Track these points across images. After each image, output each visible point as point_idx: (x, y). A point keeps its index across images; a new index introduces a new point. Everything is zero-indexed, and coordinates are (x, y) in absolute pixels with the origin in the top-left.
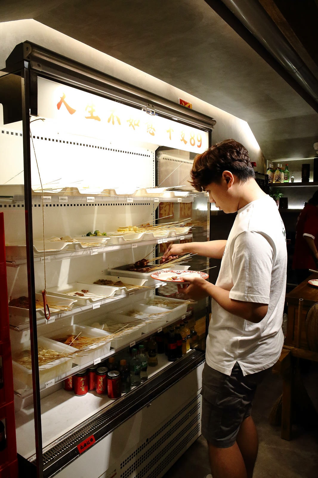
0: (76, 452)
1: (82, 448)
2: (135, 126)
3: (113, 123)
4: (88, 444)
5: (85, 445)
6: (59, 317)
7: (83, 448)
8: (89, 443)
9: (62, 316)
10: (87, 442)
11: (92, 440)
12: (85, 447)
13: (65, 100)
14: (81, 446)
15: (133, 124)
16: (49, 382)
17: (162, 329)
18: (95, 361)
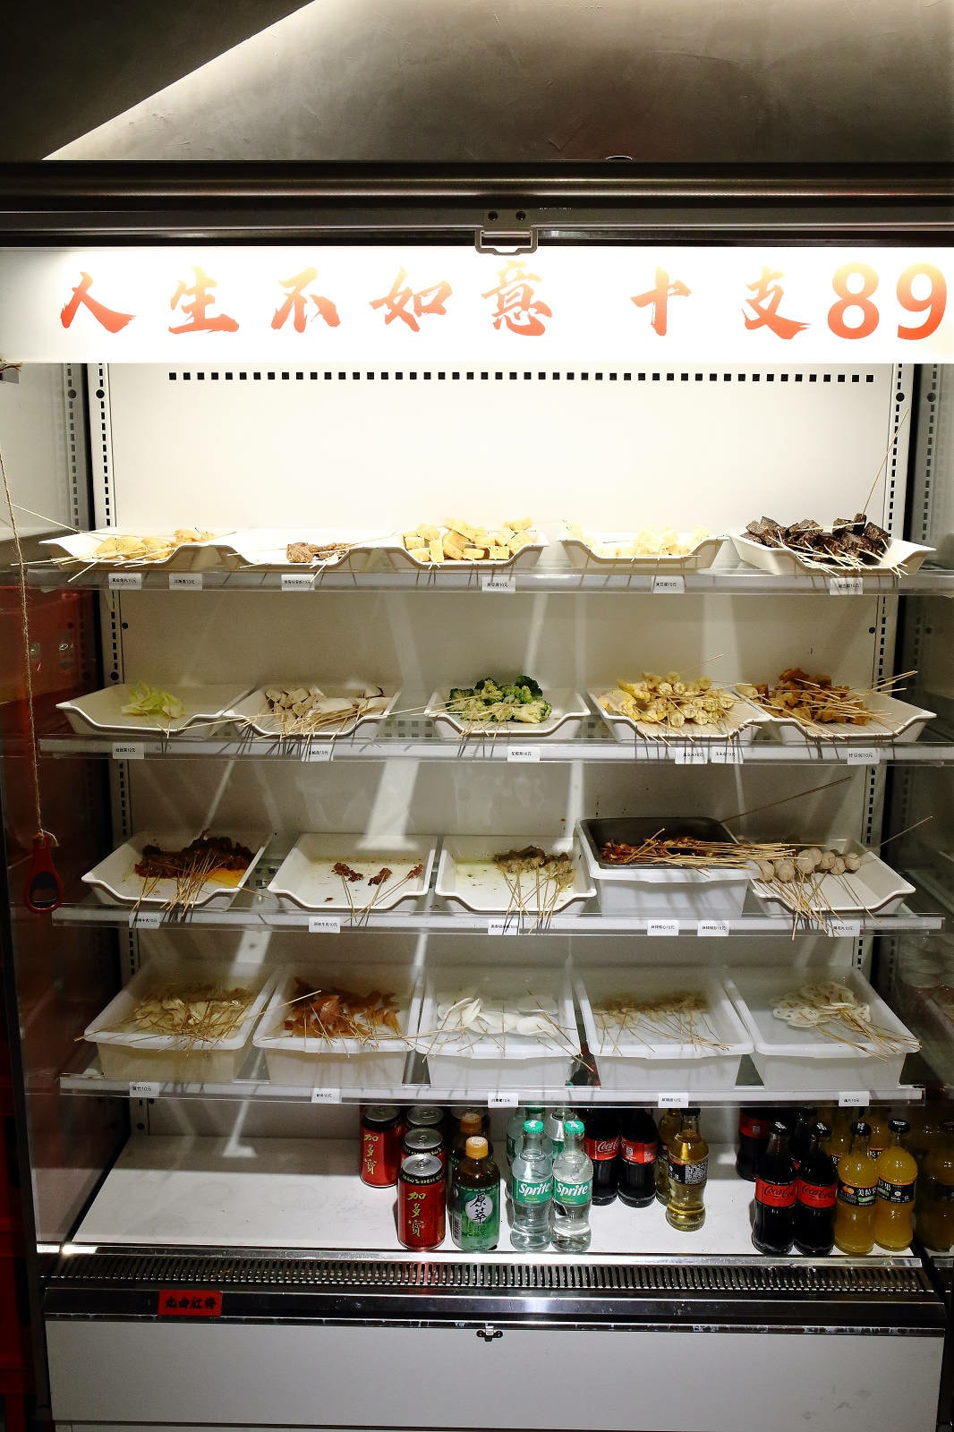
0: (149, 1304)
1: (171, 1306)
2: (419, 315)
3: (300, 325)
4: (193, 1305)
5: (184, 1303)
6: (179, 920)
7: (175, 1306)
8: (199, 1307)
9: (187, 920)
10: (195, 1298)
11: (210, 1303)
12: (180, 1307)
13: (92, 292)
14: (172, 1300)
15: (409, 308)
16: (140, 1084)
17: (690, 1103)
18: (316, 1091)
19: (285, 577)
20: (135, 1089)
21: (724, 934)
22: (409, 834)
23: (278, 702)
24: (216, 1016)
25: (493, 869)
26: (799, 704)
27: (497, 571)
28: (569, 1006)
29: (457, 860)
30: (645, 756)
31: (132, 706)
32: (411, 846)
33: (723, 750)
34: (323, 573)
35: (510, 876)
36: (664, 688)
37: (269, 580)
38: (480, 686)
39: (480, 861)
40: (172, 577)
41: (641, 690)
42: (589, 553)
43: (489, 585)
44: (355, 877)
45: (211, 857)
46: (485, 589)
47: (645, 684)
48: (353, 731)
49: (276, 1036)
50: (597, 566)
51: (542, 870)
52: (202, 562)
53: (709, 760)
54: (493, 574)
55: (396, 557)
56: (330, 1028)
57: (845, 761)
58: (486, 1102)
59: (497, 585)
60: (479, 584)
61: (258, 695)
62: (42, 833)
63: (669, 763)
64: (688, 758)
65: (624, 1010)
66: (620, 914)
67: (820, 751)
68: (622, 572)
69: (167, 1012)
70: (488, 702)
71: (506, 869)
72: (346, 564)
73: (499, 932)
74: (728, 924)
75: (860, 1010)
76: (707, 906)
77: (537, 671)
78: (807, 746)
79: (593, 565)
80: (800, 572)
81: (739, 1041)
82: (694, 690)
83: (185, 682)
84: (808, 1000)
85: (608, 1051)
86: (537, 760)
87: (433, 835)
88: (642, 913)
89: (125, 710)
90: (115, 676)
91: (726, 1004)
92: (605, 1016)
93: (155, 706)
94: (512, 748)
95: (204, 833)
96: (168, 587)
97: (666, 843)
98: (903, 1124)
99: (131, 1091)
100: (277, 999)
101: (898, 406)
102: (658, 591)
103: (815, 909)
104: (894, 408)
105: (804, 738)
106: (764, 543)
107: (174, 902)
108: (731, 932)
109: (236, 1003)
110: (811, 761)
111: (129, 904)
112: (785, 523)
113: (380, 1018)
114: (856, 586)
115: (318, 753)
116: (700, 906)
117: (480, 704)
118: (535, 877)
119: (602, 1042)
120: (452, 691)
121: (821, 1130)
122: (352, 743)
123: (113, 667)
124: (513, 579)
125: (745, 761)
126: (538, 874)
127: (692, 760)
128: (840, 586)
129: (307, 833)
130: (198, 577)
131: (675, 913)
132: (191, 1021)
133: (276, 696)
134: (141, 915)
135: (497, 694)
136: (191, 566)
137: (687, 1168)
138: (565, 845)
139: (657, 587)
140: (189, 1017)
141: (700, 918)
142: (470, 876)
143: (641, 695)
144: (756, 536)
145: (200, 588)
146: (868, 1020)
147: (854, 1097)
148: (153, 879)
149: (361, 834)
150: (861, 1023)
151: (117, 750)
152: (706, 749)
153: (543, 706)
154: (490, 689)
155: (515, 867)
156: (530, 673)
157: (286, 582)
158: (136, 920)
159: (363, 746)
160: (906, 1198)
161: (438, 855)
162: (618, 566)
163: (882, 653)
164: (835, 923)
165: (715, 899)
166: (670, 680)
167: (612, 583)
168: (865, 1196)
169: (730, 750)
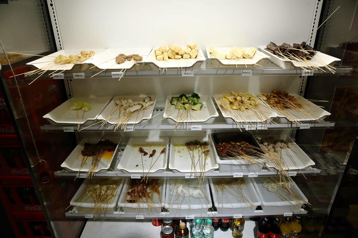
16: (87, 215)
17: (242, 217)
18: (137, 216)
19: (113, 73)
20: (86, 216)
21: (256, 176)
22: (161, 137)
23: (119, 104)
24: (108, 191)
25: (185, 148)
26: (279, 103)
27: (187, 69)
28: (208, 186)
29: (175, 145)
30: (236, 128)
31: (74, 107)
32: (162, 140)
33: (261, 125)
34: (126, 71)
35: (191, 152)
36: (239, 98)
37: (108, 74)
38: (181, 97)
39: (182, 145)
40: (74, 74)
41: (231, 99)
42: (220, 62)
43: (184, 74)
44: (146, 154)
45: (103, 148)
46: (183, 75)
47: (233, 97)
48: (140, 122)
49: (124, 202)
50: (223, 67)
51: (200, 148)
52: (84, 68)
53: (256, 128)
54: (186, 70)
55: (151, 65)
56: (141, 194)
57: (299, 128)
58: (185, 218)
59: (187, 74)
60: (181, 73)
61: (112, 102)
62: (40, 161)
63: (244, 129)
64: (250, 128)
65: (222, 185)
66: (225, 171)
67: (291, 125)
68: (231, 69)
69: (95, 189)
70: (184, 104)
71: (189, 149)
72: (134, 68)
73: (189, 177)
74: (258, 174)
75: (287, 184)
76: (251, 168)
77: (198, 90)
78: (288, 123)
79: (221, 66)
80: (292, 68)
81: (257, 201)
82: (247, 98)
83: (92, 96)
84: (272, 180)
85: (220, 206)
86: (201, 130)
87: (168, 137)
88: (232, 171)
89: (71, 109)
90: (70, 95)
91: (251, 184)
92: (217, 187)
93: (81, 107)
94: (193, 126)
95: (102, 138)
96: (73, 78)
97: (237, 144)
98: (300, 217)
99: (85, 217)
100: (125, 186)
101: (318, 3)
102: (243, 75)
103: (284, 169)
104: (317, 4)
105: (287, 121)
106: (274, 54)
107: (90, 171)
108: (258, 175)
109: (114, 186)
110: (288, 128)
111: (76, 172)
112: (279, 44)
113: (154, 190)
114: (311, 73)
115: (129, 129)
116: (249, 168)
117: (181, 105)
118: (198, 152)
119: (219, 203)
120: (172, 98)
121: (277, 221)
122: (140, 126)
123: (69, 92)
124: (193, 72)
125: (268, 128)
126: (199, 151)
127: (251, 128)
128: (306, 73)
129: (132, 137)
130: (83, 74)
131: (242, 171)
132: (101, 194)
133: (118, 102)
134: (81, 174)
135: (186, 101)
136: (80, 70)
137: (239, 227)
138: (206, 139)
139: (243, 74)
140: (101, 193)
141: (249, 172)
142: (179, 152)
143: (231, 101)
144: (271, 50)
145: (84, 78)
146: (290, 188)
147: (288, 214)
148: (86, 157)
149: (147, 137)
150: (288, 189)
151: (65, 129)
152: (255, 125)
153: (201, 105)
154: (184, 99)
155: (192, 148)
156: (196, 92)
157: (113, 75)
158: (79, 176)
159: (144, 126)
160: (298, 235)
161: (169, 146)
162: (230, 67)
163: (302, 84)
164: (289, 172)
165: (254, 167)
166: (240, 96)
167: (227, 72)
168: (288, 236)
169: (263, 125)
